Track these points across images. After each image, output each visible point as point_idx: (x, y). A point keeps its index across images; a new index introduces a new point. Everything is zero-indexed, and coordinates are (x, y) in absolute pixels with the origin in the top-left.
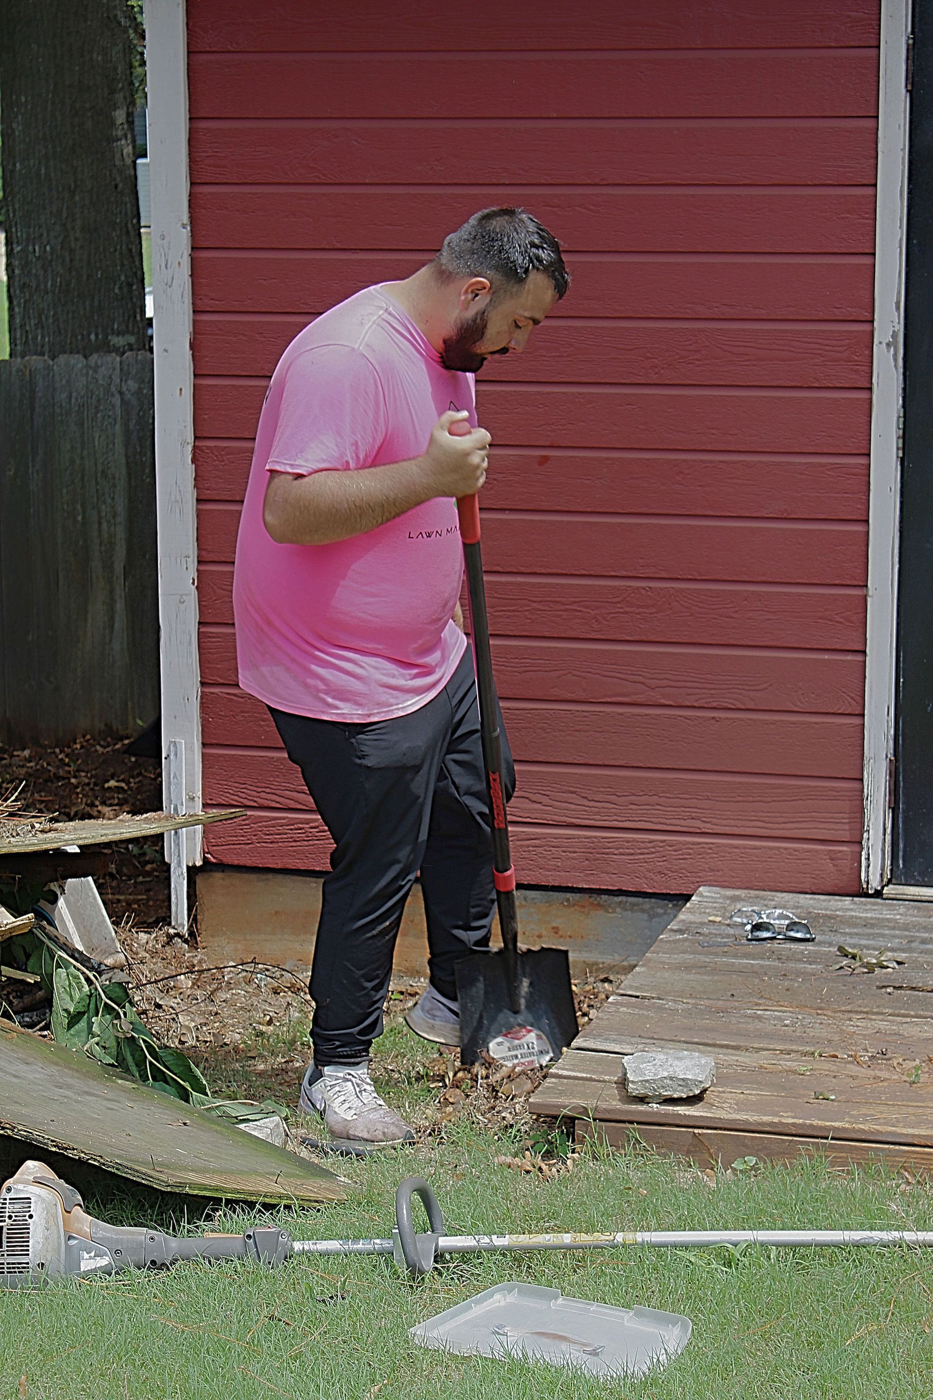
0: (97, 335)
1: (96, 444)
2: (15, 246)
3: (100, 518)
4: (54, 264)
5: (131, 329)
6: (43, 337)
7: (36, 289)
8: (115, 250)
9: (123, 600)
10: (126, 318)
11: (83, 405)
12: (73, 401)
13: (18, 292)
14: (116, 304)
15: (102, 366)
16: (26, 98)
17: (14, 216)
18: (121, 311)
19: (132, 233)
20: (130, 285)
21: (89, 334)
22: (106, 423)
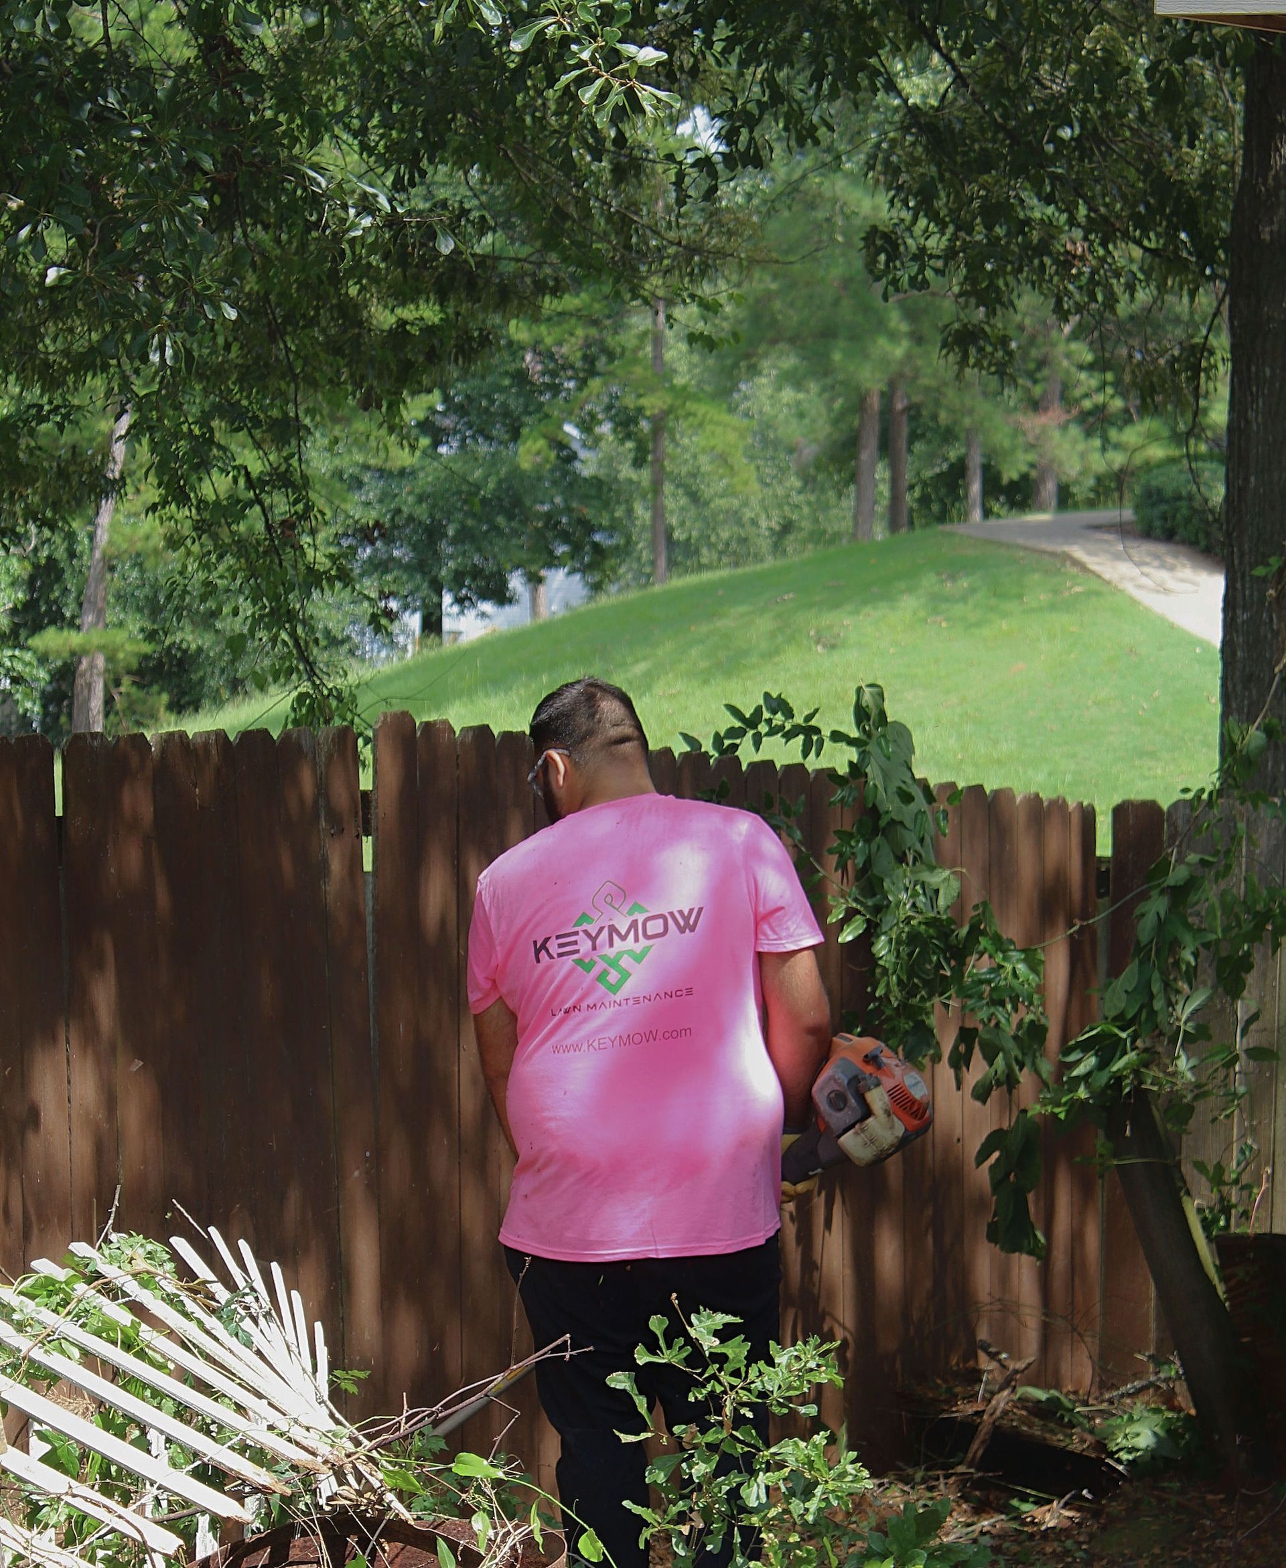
2: (1239, 612)
6: (1276, 763)
13: (1239, 687)
16: (1273, 369)
17: (1241, 563)
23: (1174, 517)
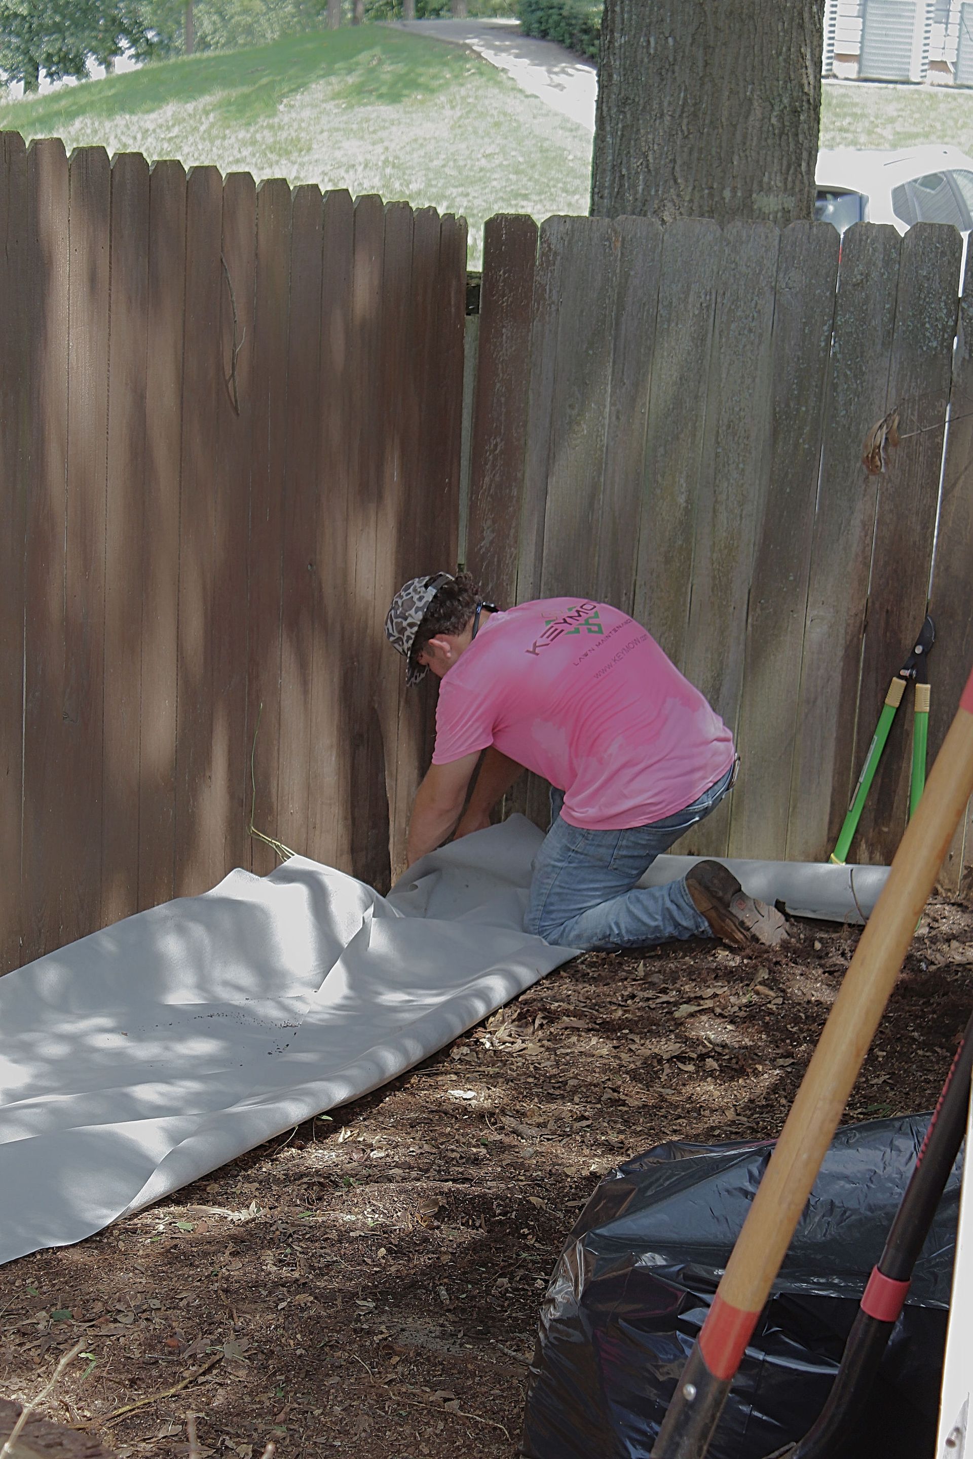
0: (734, 190)
1: (724, 376)
3: (716, 501)
4: (677, 68)
5: (789, 186)
7: (644, 107)
8: (779, 54)
9: (742, 647)
10: (784, 167)
11: (708, 307)
12: (691, 300)
14: (770, 141)
15: (749, 241)
18: (777, 154)
19: (808, 25)
20: (796, 112)
21: (723, 188)
22: (744, 340)
23: (547, 21)
